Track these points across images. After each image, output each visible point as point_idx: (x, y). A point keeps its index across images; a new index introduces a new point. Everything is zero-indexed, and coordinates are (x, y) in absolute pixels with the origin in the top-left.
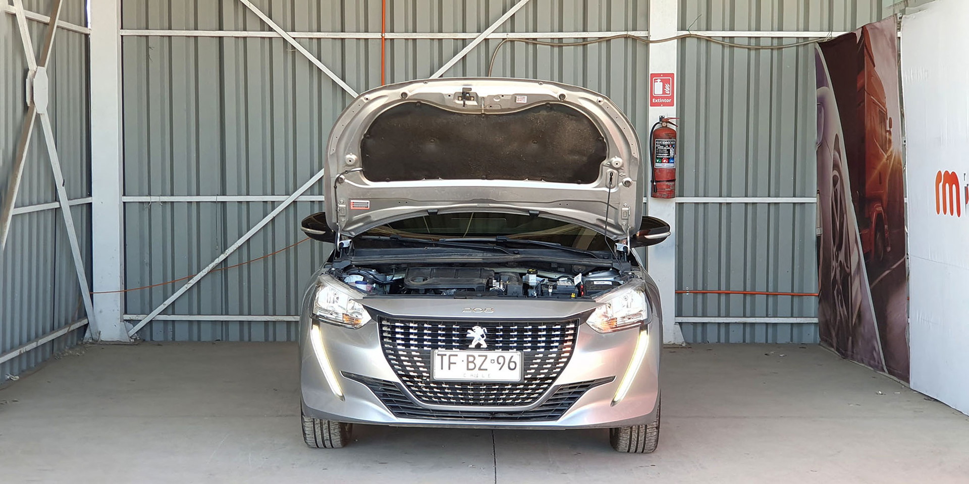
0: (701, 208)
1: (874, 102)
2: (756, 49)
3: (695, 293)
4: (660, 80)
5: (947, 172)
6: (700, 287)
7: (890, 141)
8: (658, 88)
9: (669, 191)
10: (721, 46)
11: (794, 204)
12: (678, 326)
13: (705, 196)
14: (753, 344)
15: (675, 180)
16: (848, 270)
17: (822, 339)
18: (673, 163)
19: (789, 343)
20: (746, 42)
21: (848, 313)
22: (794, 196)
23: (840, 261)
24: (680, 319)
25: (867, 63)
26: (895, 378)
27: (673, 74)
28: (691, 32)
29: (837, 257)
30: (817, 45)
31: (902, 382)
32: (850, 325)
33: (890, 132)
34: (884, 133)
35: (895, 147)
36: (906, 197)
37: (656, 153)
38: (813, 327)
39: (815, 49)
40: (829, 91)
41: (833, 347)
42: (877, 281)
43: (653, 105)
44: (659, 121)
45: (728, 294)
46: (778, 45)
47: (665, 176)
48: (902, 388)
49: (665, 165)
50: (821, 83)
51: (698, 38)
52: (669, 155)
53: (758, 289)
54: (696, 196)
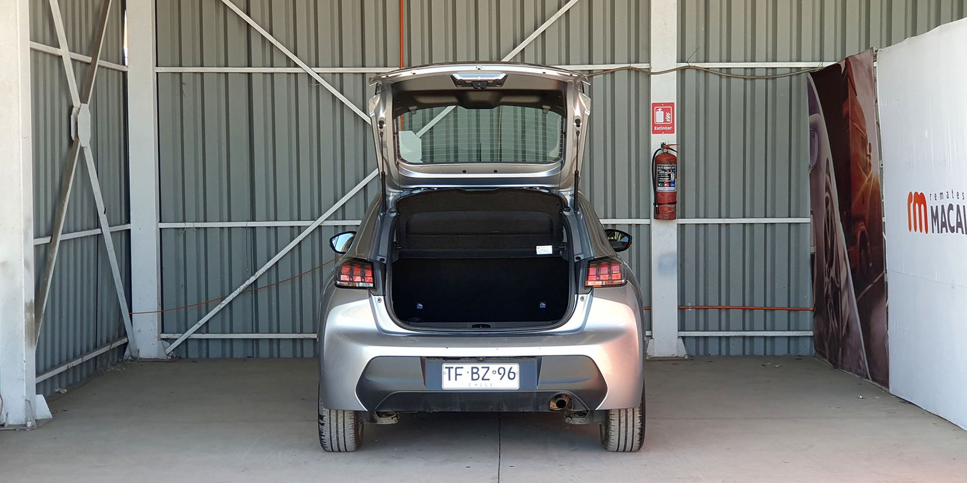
0: (702, 229)
1: (857, 129)
2: (752, 79)
3: (697, 308)
4: (661, 109)
5: (916, 193)
6: (701, 304)
7: (870, 164)
8: (659, 117)
9: (670, 213)
10: (718, 77)
11: (790, 224)
12: (681, 340)
13: (705, 218)
14: (752, 356)
15: (676, 202)
16: (838, 285)
17: (817, 351)
18: (674, 186)
19: (787, 355)
20: (742, 73)
21: (838, 324)
22: (789, 217)
23: (832, 277)
24: (683, 334)
25: (851, 93)
26: (878, 385)
27: (673, 103)
28: (690, 64)
29: (829, 273)
30: (809, 75)
31: (883, 388)
32: (840, 336)
33: (869, 156)
34: (865, 157)
35: (874, 170)
36: (884, 217)
37: (658, 177)
38: (808, 340)
39: (808, 78)
40: (820, 117)
41: (826, 358)
42: (863, 293)
43: (655, 132)
44: (660, 148)
45: (727, 309)
46: (773, 75)
47: (666, 199)
48: (882, 393)
49: (667, 189)
50: (813, 110)
51: (696, 69)
52: (670, 180)
53: (756, 305)
54: (697, 217)
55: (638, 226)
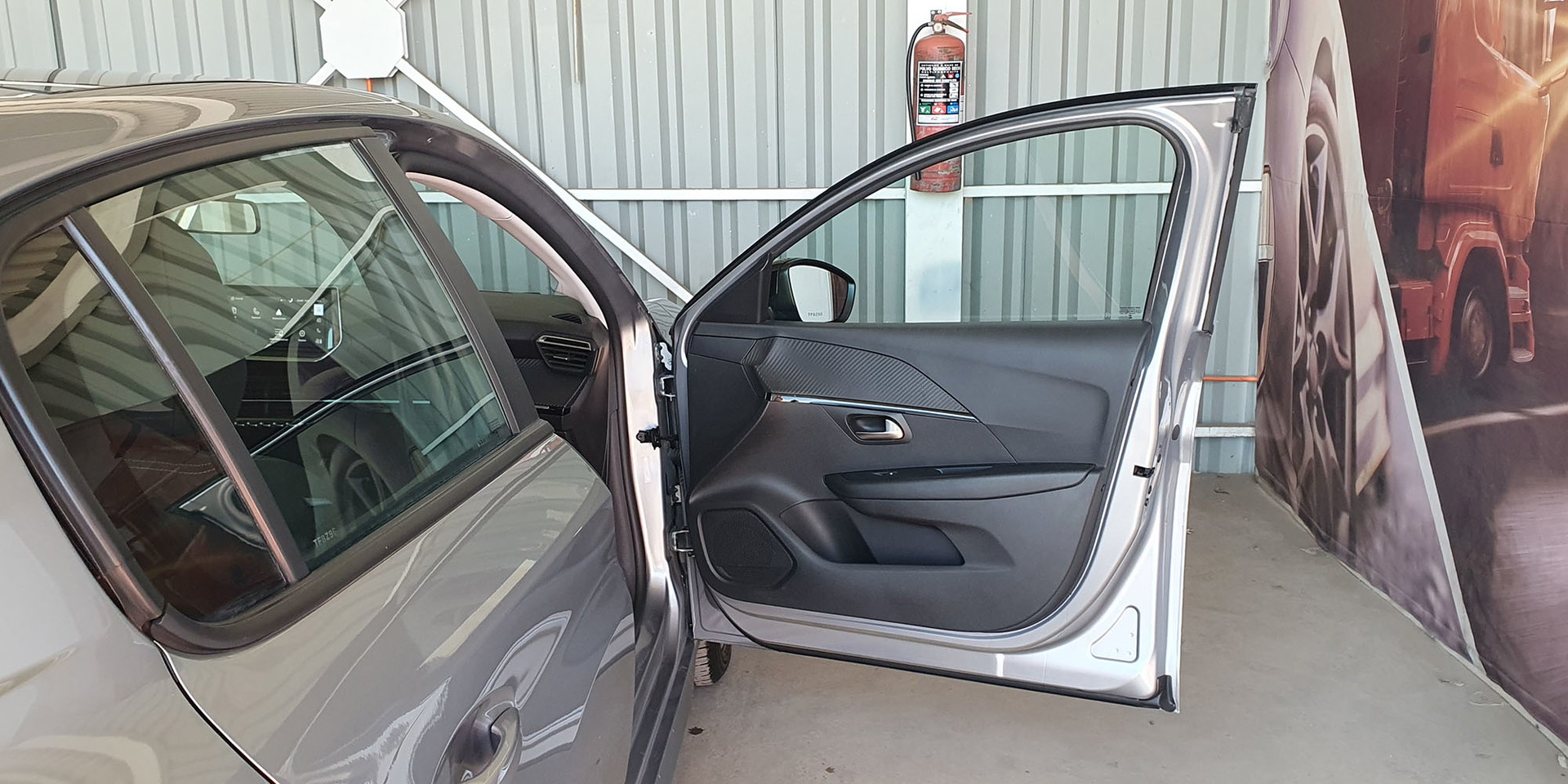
0: (1019, 206)
9: (946, 176)
13: (1027, 184)
17: (1264, 475)
18: (957, 113)
21: (1341, 458)
23: (1320, 334)
29: (1311, 321)
32: (1346, 489)
37: (920, 92)
38: (1243, 445)
41: (1291, 506)
44: (928, 20)
49: (940, 119)
52: (947, 97)
54: (1010, 182)
55: (880, 205)
